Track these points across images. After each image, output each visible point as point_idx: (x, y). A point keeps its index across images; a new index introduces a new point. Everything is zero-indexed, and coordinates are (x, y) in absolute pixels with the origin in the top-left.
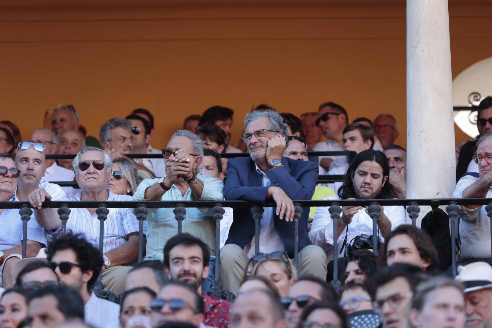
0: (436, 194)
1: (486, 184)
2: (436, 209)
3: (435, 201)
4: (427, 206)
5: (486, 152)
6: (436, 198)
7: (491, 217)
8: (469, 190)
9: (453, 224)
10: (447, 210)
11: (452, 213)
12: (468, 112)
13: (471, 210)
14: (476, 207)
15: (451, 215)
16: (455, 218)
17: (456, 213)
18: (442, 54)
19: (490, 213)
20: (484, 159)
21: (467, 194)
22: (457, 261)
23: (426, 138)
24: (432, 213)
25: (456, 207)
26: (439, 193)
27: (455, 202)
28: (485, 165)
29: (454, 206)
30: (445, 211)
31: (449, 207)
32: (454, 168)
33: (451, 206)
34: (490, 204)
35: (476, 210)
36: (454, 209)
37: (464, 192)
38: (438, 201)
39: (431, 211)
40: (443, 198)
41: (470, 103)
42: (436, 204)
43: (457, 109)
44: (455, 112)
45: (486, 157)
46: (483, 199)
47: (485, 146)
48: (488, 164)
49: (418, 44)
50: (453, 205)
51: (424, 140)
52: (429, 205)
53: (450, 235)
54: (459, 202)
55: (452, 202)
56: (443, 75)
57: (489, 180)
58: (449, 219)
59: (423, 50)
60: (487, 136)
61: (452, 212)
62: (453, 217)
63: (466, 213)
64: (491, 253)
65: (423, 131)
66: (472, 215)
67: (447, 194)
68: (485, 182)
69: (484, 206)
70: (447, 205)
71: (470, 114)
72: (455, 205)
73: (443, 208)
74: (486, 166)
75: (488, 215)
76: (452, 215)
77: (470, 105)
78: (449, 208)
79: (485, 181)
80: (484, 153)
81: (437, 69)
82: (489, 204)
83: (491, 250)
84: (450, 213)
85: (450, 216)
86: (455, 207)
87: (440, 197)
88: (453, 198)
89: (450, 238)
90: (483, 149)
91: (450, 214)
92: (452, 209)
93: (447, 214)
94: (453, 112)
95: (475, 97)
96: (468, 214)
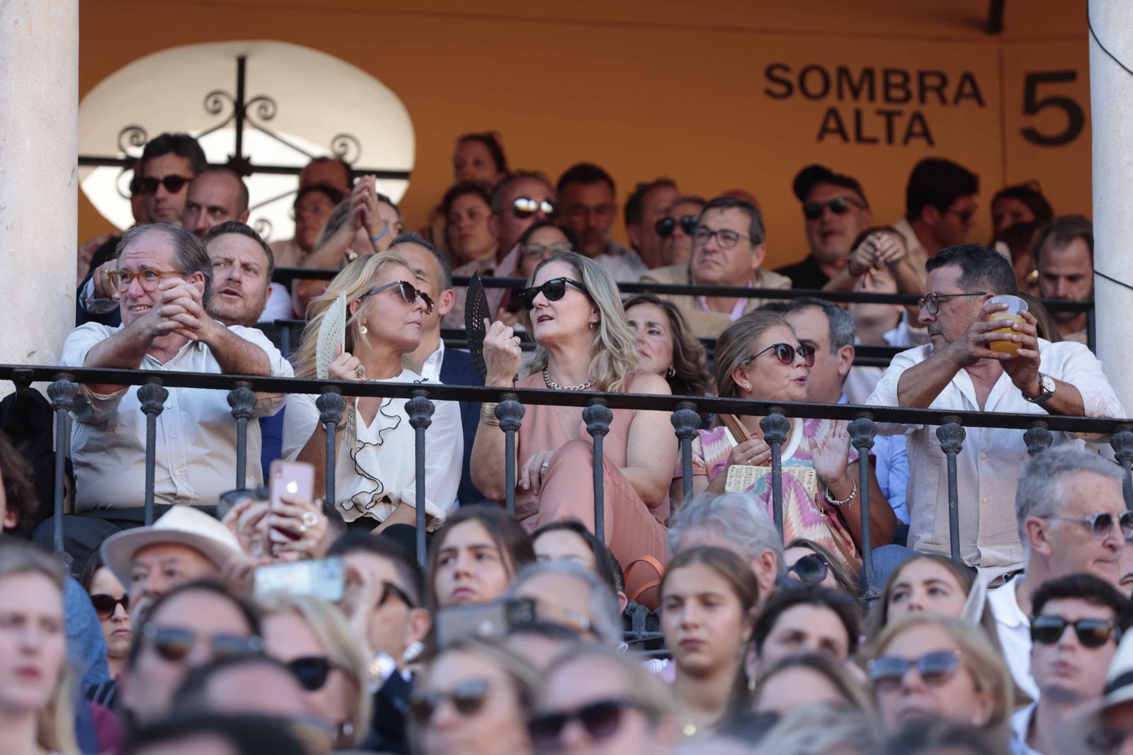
0: (26, 355)
1: (142, 338)
2: (25, 390)
3: (24, 370)
4: (5, 381)
5: (143, 264)
6: (26, 364)
7: (149, 414)
8: (101, 351)
9: (60, 426)
10: (50, 392)
11: (61, 401)
12: (116, 170)
13: (102, 397)
14: (116, 391)
15: (58, 405)
16: (66, 411)
17: (70, 400)
18: (58, 34)
19: (147, 405)
20: (135, 280)
21: (96, 358)
22: (65, 513)
23: (12, 225)
24: (14, 398)
25: (71, 387)
26: (34, 352)
27: (69, 375)
28: (139, 294)
29: (65, 384)
30: (45, 395)
31: (56, 386)
32: (71, 298)
33: (59, 384)
34: (148, 385)
35: (113, 396)
36: (66, 391)
37: (89, 354)
38: (29, 370)
39: (14, 394)
40: (43, 364)
41: (122, 149)
42: (24, 378)
43: (87, 161)
44: (84, 170)
45: (141, 277)
46: (133, 371)
47: (140, 250)
48: (146, 292)
49: (5, 6)
50: (65, 382)
51: (7, 228)
52: (10, 379)
53: (55, 450)
54: (78, 375)
55: (62, 374)
56: (58, 82)
57: (147, 328)
58: (53, 413)
59: (16, 22)
60: (147, 228)
61: (60, 399)
62: (62, 411)
63: (89, 402)
64: (144, 495)
65: (5, 207)
66: (103, 409)
67: (53, 355)
68: (140, 333)
69: (134, 389)
70: (51, 381)
71: (120, 175)
72: (68, 382)
73: (41, 387)
74: (141, 296)
75: (143, 410)
76: (60, 405)
77: (121, 156)
78: (54, 389)
79: (141, 330)
80: (138, 268)
81: (45, 66)
82: (145, 384)
83: (144, 490)
84: (57, 399)
85: (55, 406)
86: (68, 386)
87: (36, 361)
88: (61, 365)
89: (53, 456)
90: (136, 258)
91: (57, 401)
92: (62, 392)
93: (50, 401)
94: (76, 168)
95: (133, 136)
96: (94, 404)
